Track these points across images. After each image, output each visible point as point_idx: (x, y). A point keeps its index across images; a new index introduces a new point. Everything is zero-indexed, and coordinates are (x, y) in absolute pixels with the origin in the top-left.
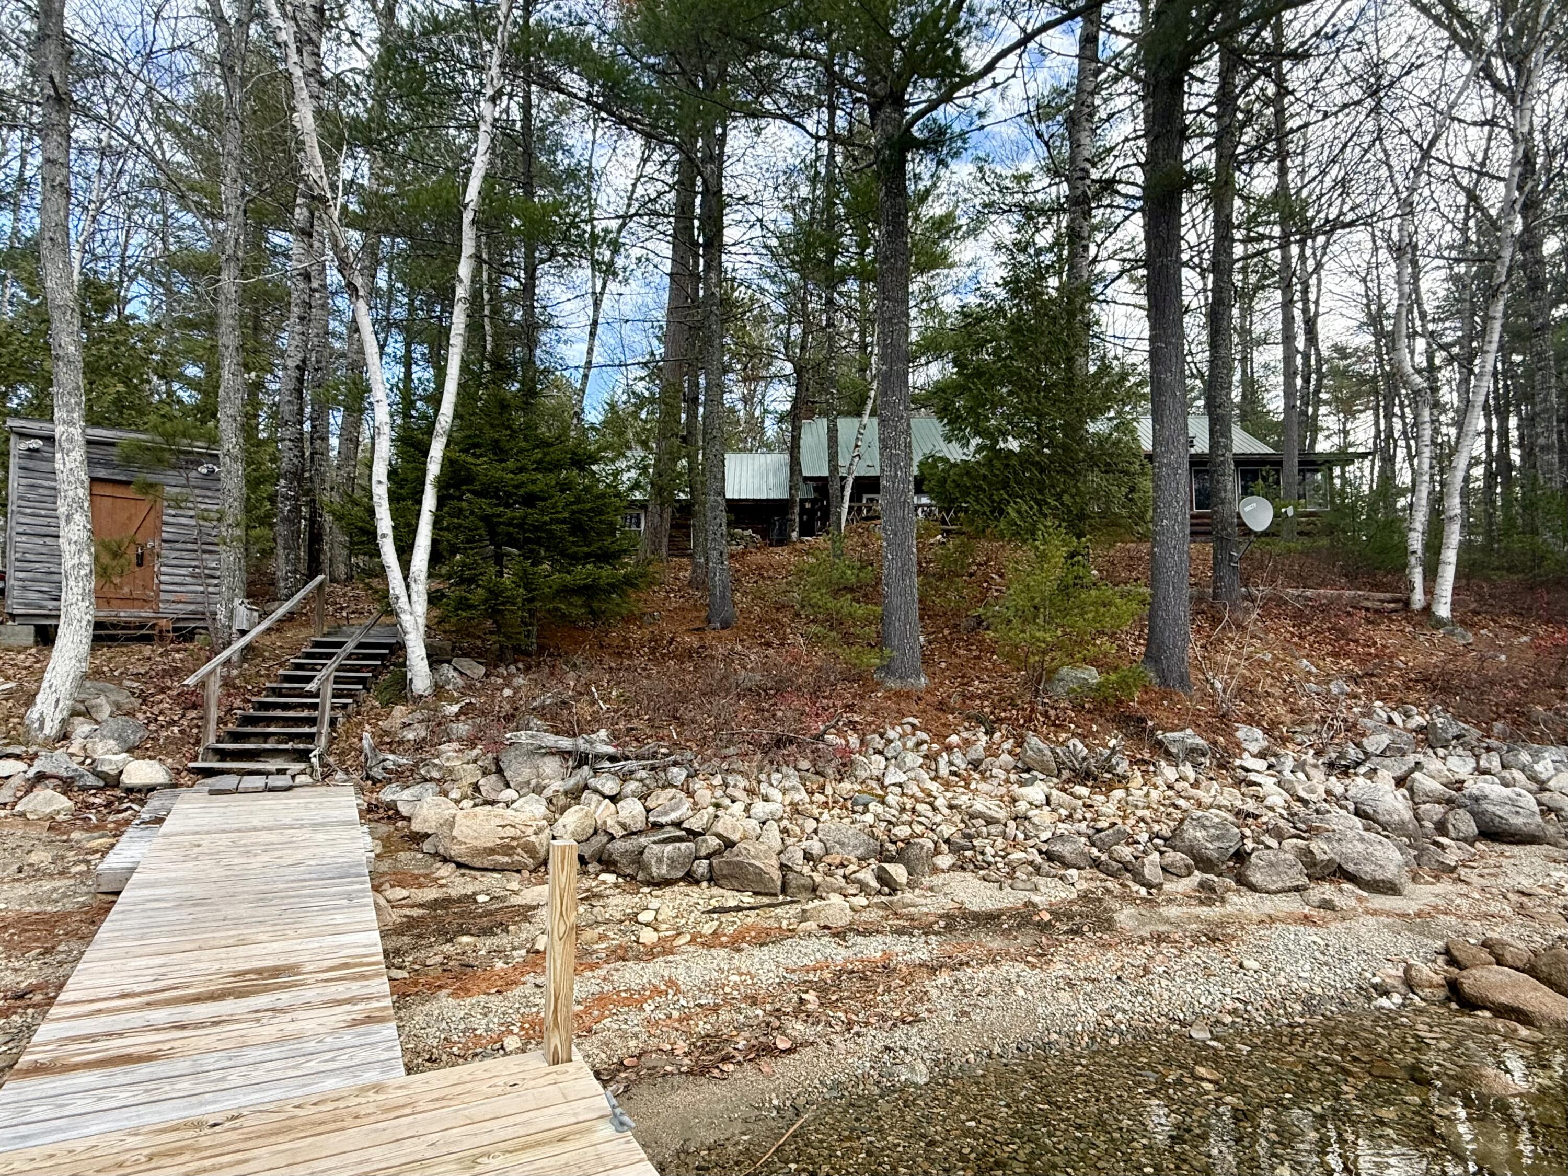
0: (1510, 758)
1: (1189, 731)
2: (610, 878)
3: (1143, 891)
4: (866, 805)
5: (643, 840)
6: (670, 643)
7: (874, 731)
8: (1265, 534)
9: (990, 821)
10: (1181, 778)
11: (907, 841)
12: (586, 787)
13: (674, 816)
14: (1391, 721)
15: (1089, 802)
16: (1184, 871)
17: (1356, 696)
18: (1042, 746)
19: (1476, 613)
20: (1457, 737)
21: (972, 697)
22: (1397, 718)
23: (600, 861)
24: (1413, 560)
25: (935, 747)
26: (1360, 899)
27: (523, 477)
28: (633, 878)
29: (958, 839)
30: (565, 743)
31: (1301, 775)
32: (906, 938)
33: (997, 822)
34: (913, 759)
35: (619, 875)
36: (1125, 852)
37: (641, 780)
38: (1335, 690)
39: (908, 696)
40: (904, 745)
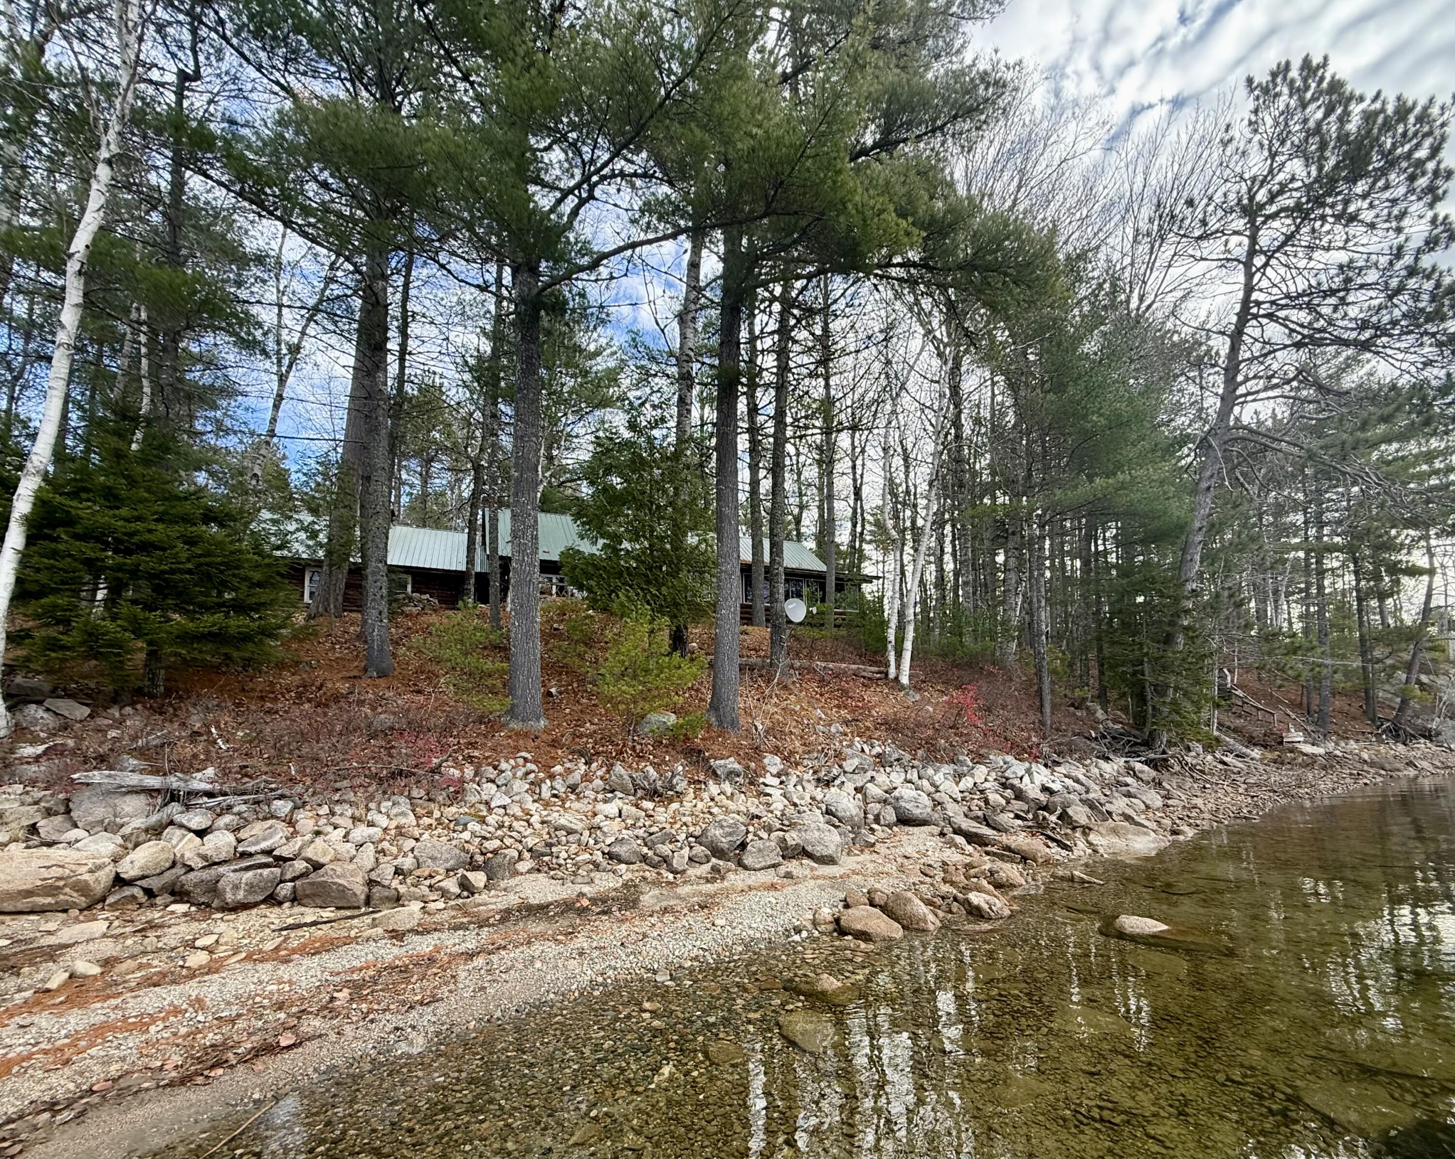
0: (922, 772)
1: (732, 759)
2: (181, 908)
3: (671, 876)
4: (465, 825)
5: (221, 869)
6: (320, 689)
7: (489, 764)
8: (800, 624)
9: (570, 832)
10: (722, 793)
11: (495, 852)
12: (171, 823)
13: (264, 845)
14: (863, 751)
15: (651, 812)
16: (704, 860)
17: (846, 735)
18: (623, 772)
19: (923, 682)
20: (898, 760)
21: (581, 736)
22: (866, 748)
23: (173, 893)
24: (889, 646)
25: (541, 775)
26: (812, 869)
27: (139, 526)
28: (208, 905)
29: (541, 848)
30: (153, 781)
31: (799, 788)
32: (461, 932)
33: (576, 832)
34: (520, 786)
35: (192, 904)
36: (665, 849)
37: (239, 814)
38: (833, 730)
39: (526, 735)
40: (514, 775)
